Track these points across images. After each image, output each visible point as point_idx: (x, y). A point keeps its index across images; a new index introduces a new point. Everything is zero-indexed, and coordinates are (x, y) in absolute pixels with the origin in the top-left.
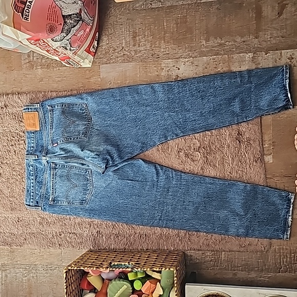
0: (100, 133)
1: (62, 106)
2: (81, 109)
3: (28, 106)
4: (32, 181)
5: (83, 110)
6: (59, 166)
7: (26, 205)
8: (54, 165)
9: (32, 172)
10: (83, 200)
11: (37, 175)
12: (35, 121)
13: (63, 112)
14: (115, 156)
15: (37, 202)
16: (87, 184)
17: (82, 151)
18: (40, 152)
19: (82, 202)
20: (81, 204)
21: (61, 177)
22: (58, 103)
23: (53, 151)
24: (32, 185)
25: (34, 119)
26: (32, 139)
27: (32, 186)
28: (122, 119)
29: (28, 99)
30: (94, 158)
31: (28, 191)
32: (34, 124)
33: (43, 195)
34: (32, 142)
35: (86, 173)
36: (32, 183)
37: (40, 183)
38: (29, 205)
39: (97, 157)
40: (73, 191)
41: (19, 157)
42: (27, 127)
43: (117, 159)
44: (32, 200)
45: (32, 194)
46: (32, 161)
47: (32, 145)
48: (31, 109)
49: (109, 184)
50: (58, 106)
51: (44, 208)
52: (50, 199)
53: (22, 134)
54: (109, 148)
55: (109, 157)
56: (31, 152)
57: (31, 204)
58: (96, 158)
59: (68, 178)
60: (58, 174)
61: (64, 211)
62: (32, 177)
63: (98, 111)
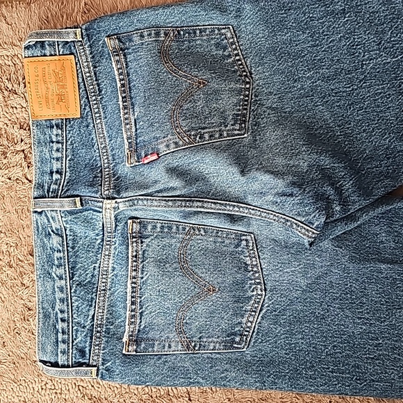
0: (282, 118)
1: (157, 34)
2: (217, 45)
3: (42, 35)
4: (59, 283)
5: (225, 48)
6: (154, 227)
7: (44, 362)
8: (136, 227)
9: (57, 255)
10: (235, 334)
11: (75, 262)
12: (63, 87)
13: (163, 54)
14: (348, 185)
15: (82, 352)
16: (243, 282)
17: (243, 173)
18: (92, 185)
19: (231, 339)
20: (230, 344)
21: (161, 263)
22: (140, 26)
23: (138, 178)
24: (59, 295)
25: (60, 80)
26: (55, 146)
27: (62, 301)
28: (349, 72)
29: (35, 18)
30: (284, 195)
31: (47, 316)
32: (61, 98)
33: (100, 325)
34: (56, 155)
35: (238, 246)
36: (61, 290)
37: (89, 287)
38: (55, 365)
39: (295, 191)
40: (201, 307)
41: (9, 208)
42: (37, 109)
43: (354, 198)
44: (62, 346)
45: (60, 325)
46: (58, 216)
47: (56, 166)
48: (52, 45)
49: (319, 278)
50: (142, 36)
51: (107, 370)
52: (125, 339)
53: (17, 133)
54: (326, 161)
55: (330, 191)
56: (53, 187)
57: (61, 359)
58: (291, 195)
59: (184, 265)
60: (150, 253)
61: (176, 374)
62: (60, 271)
63: (272, 50)
